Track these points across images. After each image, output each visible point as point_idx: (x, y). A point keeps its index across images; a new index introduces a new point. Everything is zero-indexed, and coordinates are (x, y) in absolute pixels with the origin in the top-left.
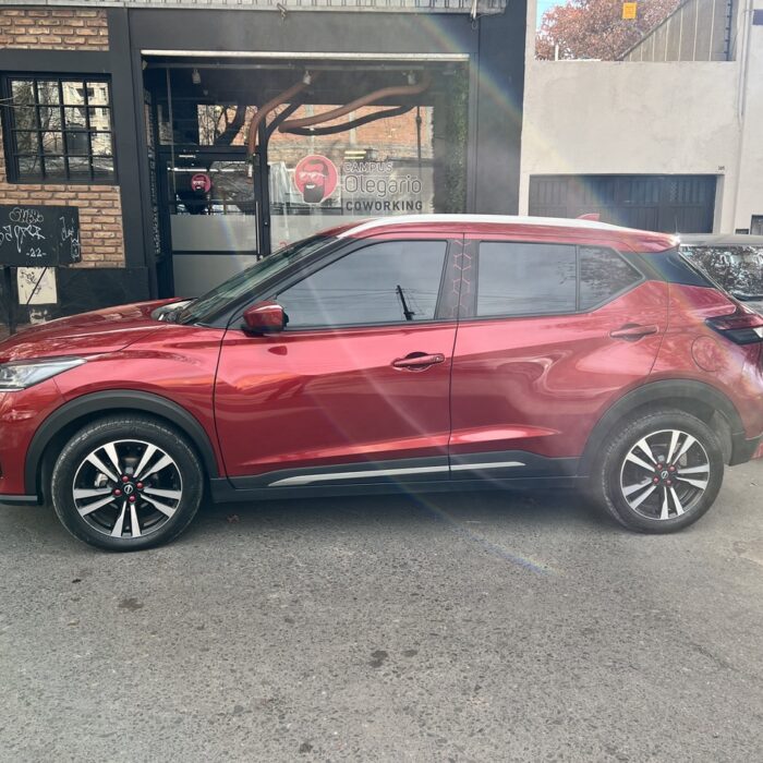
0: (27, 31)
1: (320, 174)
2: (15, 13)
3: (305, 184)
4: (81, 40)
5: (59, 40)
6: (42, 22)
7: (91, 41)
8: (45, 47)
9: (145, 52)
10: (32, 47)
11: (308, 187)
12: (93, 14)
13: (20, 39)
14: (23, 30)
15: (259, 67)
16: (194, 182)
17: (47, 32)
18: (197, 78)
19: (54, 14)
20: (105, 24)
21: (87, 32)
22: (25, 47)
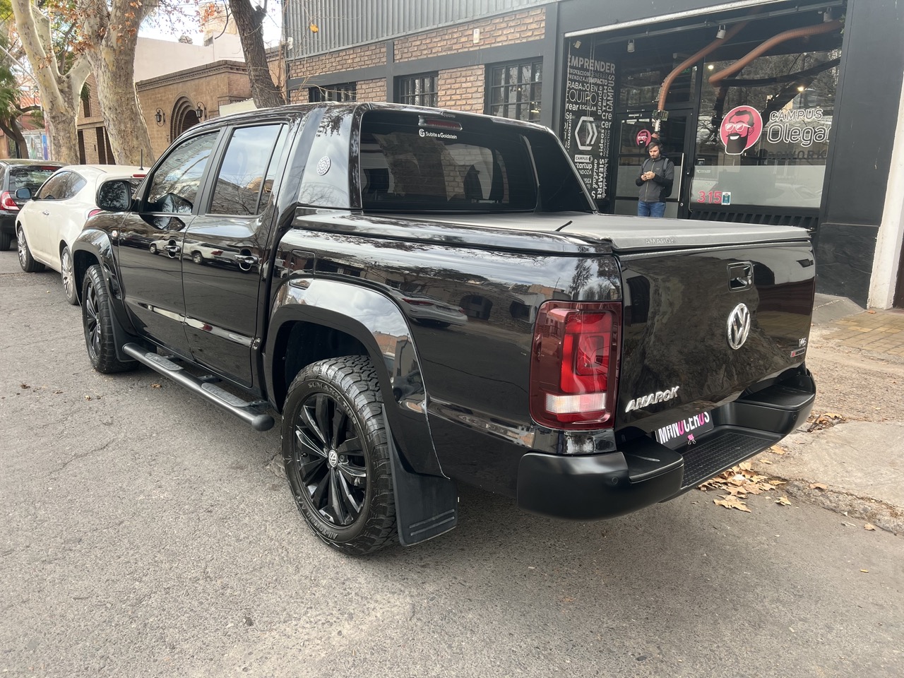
0: (502, 33)
1: (744, 125)
2: (498, 21)
3: (729, 136)
4: (530, 33)
5: (518, 35)
6: (512, 24)
7: (536, 33)
8: (510, 43)
9: (568, 35)
10: (504, 44)
11: (732, 138)
12: (539, 11)
13: (498, 40)
14: (500, 32)
15: (679, 29)
16: (639, 137)
17: (512, 31)
18: (631, 47)
19: (517, 17)
20: (544, 18)
21: (534, 26)
22: (500, 44)
